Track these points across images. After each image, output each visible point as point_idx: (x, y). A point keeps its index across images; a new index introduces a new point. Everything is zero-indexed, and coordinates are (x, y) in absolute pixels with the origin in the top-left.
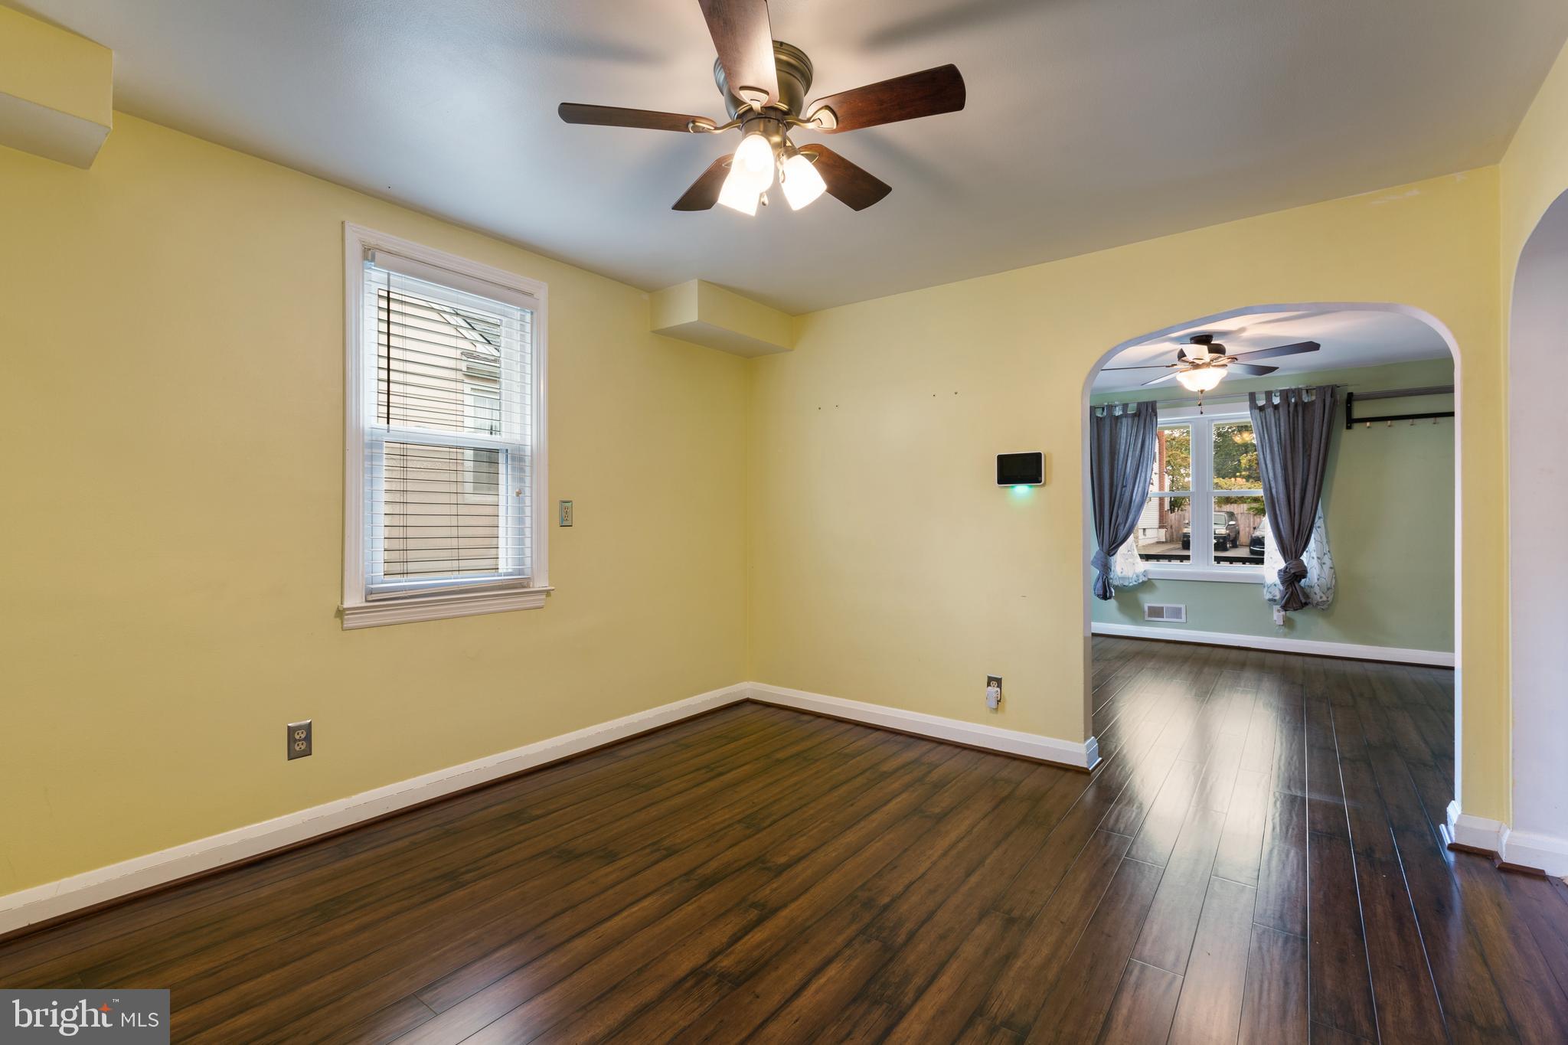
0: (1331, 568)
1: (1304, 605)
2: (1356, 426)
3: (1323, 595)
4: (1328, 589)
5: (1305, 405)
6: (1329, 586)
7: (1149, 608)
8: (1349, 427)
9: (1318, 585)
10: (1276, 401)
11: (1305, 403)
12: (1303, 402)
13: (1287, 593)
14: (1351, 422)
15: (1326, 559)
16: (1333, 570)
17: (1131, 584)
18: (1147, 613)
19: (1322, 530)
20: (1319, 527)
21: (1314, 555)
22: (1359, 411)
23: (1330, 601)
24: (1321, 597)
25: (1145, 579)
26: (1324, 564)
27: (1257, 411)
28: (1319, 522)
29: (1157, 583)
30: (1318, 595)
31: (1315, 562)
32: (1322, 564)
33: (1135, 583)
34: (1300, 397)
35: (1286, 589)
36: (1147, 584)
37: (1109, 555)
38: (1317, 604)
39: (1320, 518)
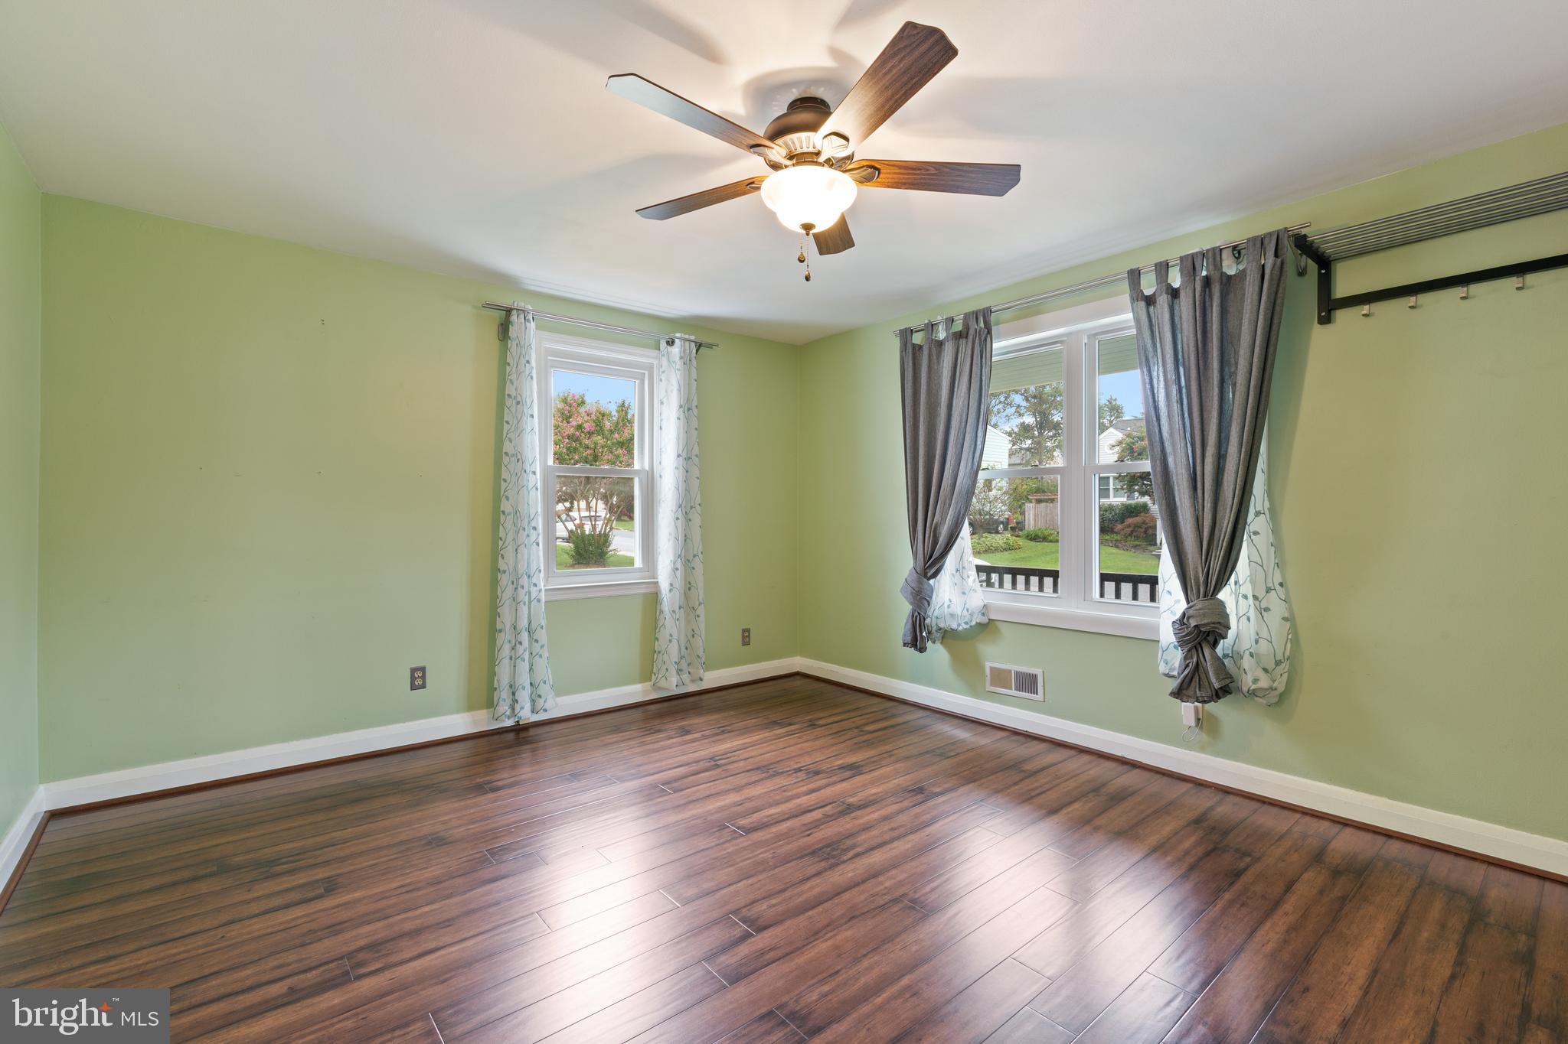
0: (1285, 619)
1: (1222, 692)
2: (1342, 316)
3: (1261, 674)
4: (1278, 663)
5: (1228, 281)
6: (1279, 657)
7: (992, 669)
8: (1325, 320)
9: (1251, 655)
10: (1176, 280)
11: (1229, 277)
12: (1223, 274)
13: (1187, 666)
14: (1328, 307)
15: (1274, 601)
16: (1288, 625)
17: (960, 628)
18: (988, 679)
19: (1264, 540)
20: (1256, 533)
21: (1247, 589)
22: (1345, 283)
23: (1281, 688)
24: (1255, 681)
25: (985, 620)
26: (1267, 609)
27: (1142, 304)
28: (1256, 523)
29: (1003, 627)
30: (1250, 675)
31: (1247, 606)
32: (1263, 611)
33: (965, 626)
34: (1217, 265)
35: (1185, 658)
36: (987, 627)
37: (925, 575)
38: (1253, 694)
39: (1258, 514)
